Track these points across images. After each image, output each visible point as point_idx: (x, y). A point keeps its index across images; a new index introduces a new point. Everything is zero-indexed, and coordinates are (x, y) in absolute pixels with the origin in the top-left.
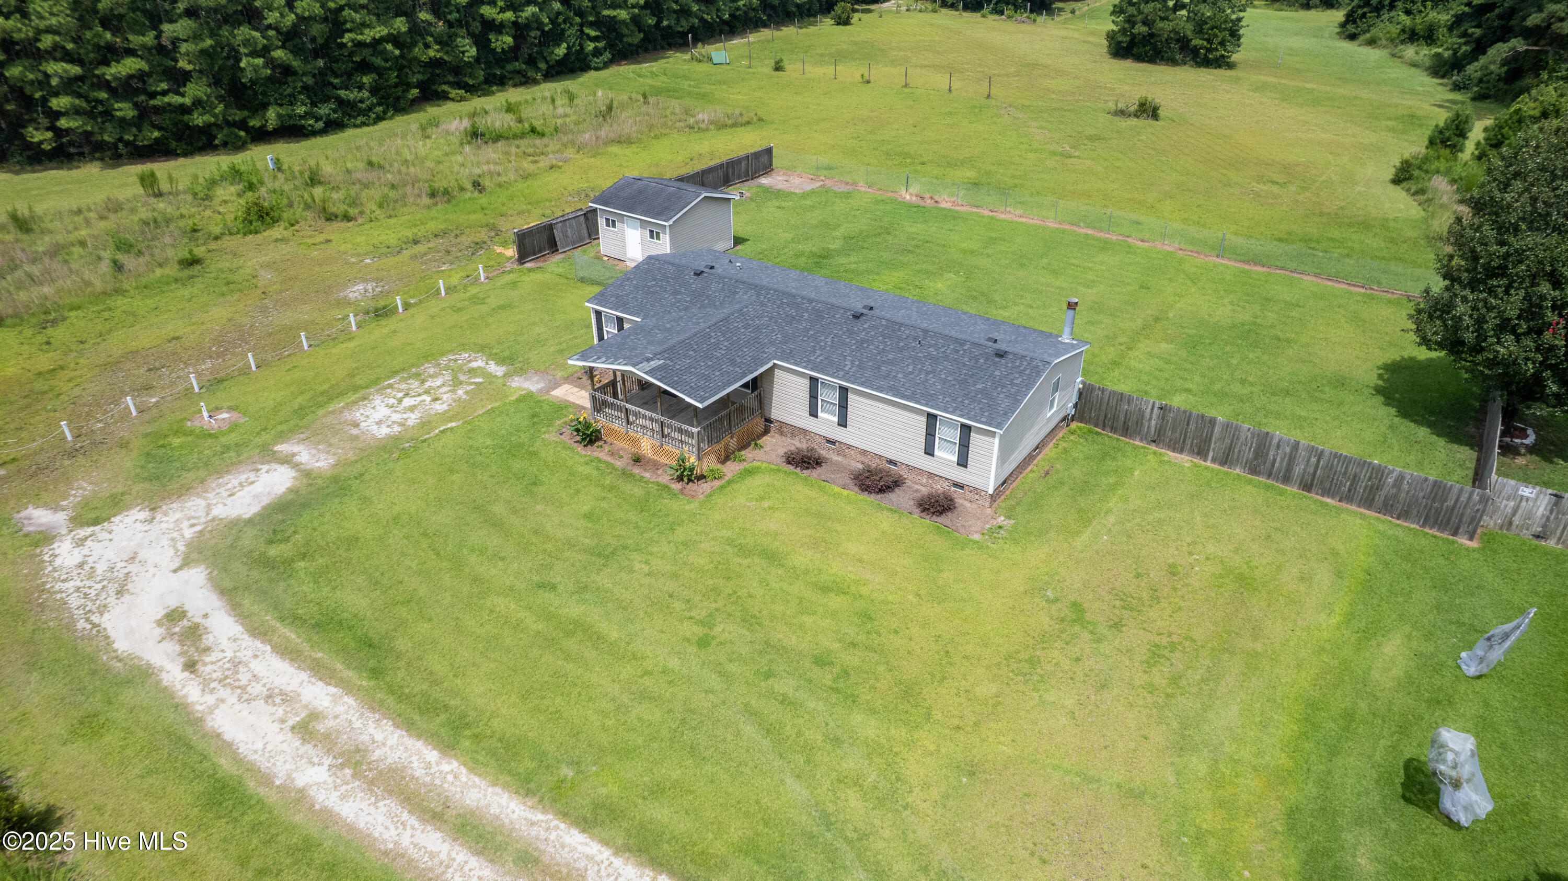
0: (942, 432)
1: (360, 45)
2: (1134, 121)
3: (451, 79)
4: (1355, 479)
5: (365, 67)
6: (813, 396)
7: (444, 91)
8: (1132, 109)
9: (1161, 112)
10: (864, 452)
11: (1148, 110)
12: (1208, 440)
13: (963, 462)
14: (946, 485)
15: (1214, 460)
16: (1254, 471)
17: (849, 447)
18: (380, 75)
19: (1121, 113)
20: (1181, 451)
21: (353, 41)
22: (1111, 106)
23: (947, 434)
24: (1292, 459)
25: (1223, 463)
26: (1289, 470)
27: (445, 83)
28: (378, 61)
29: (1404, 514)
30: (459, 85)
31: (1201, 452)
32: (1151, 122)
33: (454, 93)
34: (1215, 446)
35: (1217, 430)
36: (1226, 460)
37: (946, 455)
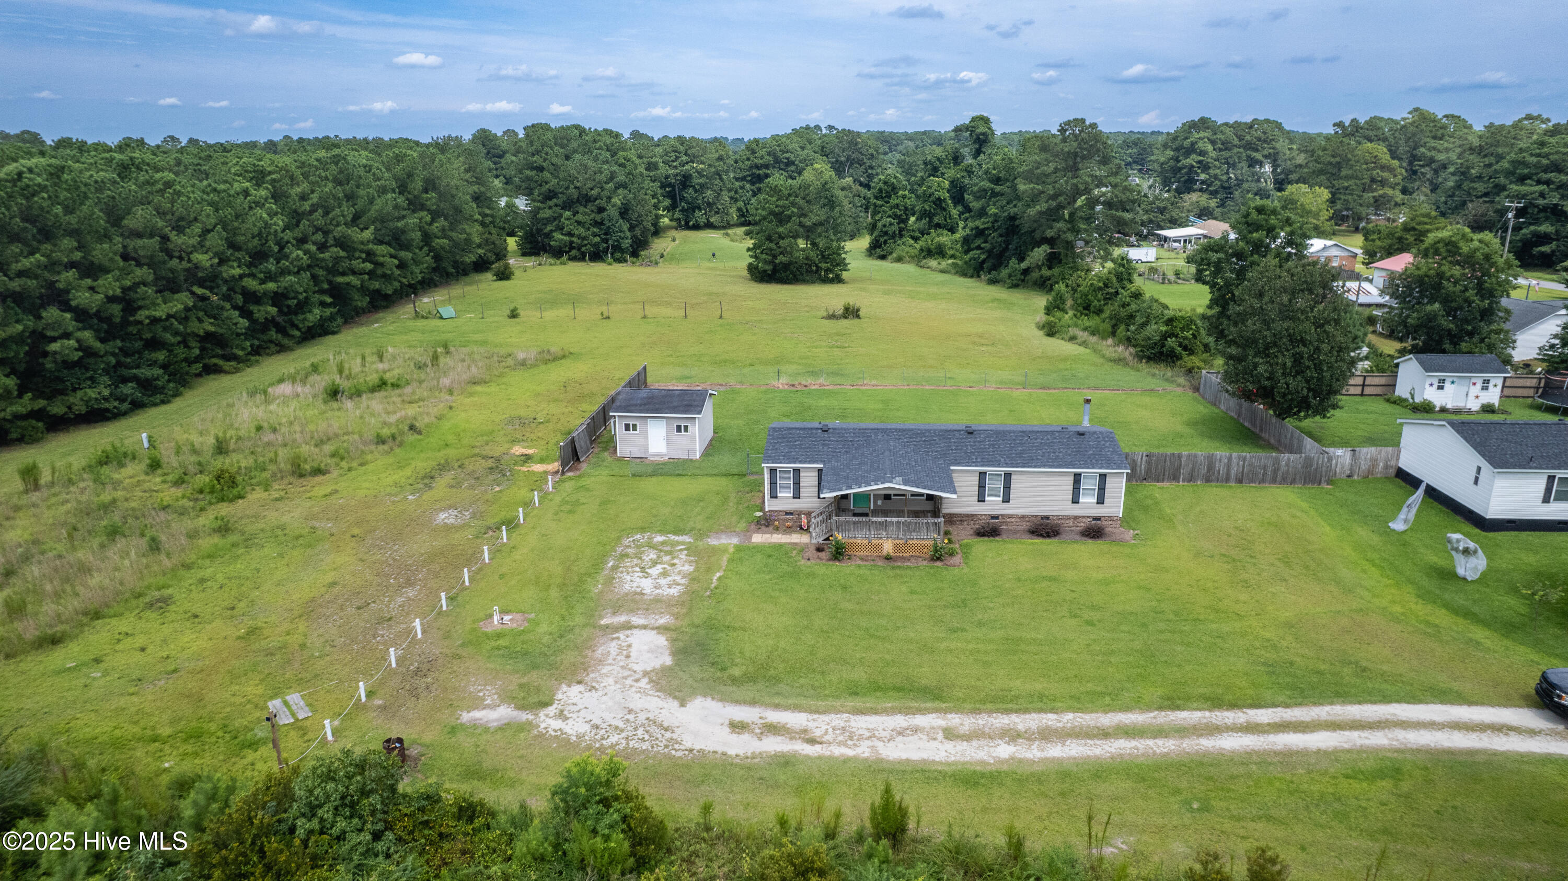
0: (1085, 484)
1: (155, 321)
2: (845, 322)
3: (220, 352)
4: (1265, 468)
5: (154, 344)
6: (982, 487)
7: (215, 365)
8: (841, 312)
9: (861, 313)
10: (1023, 517)
11: (851, 312)
12: (1179, 468)
13: (1101, 501)
14: (1087, 521)
15: (1184, 481)
16: (1208, 480)
17: (1010, 516)
18: (170, 351)
19: (832, 317)
20: (1163, 481)
21: (148, 317)
22: (825, 314)
23: (1089, 484)
24: (1229, 466)
25: (1189, 481)
26: (1228, 474)
27: (213, 357)
28: (169, 337)
29: (1293, 482)
30: (228, 358)
31: (1175, 478)
32: (856, 321)
33: (227, 365)
34: (1184, 471)
35: (1184, 460)
36: (1191, 479)
37: (1088, 500)
